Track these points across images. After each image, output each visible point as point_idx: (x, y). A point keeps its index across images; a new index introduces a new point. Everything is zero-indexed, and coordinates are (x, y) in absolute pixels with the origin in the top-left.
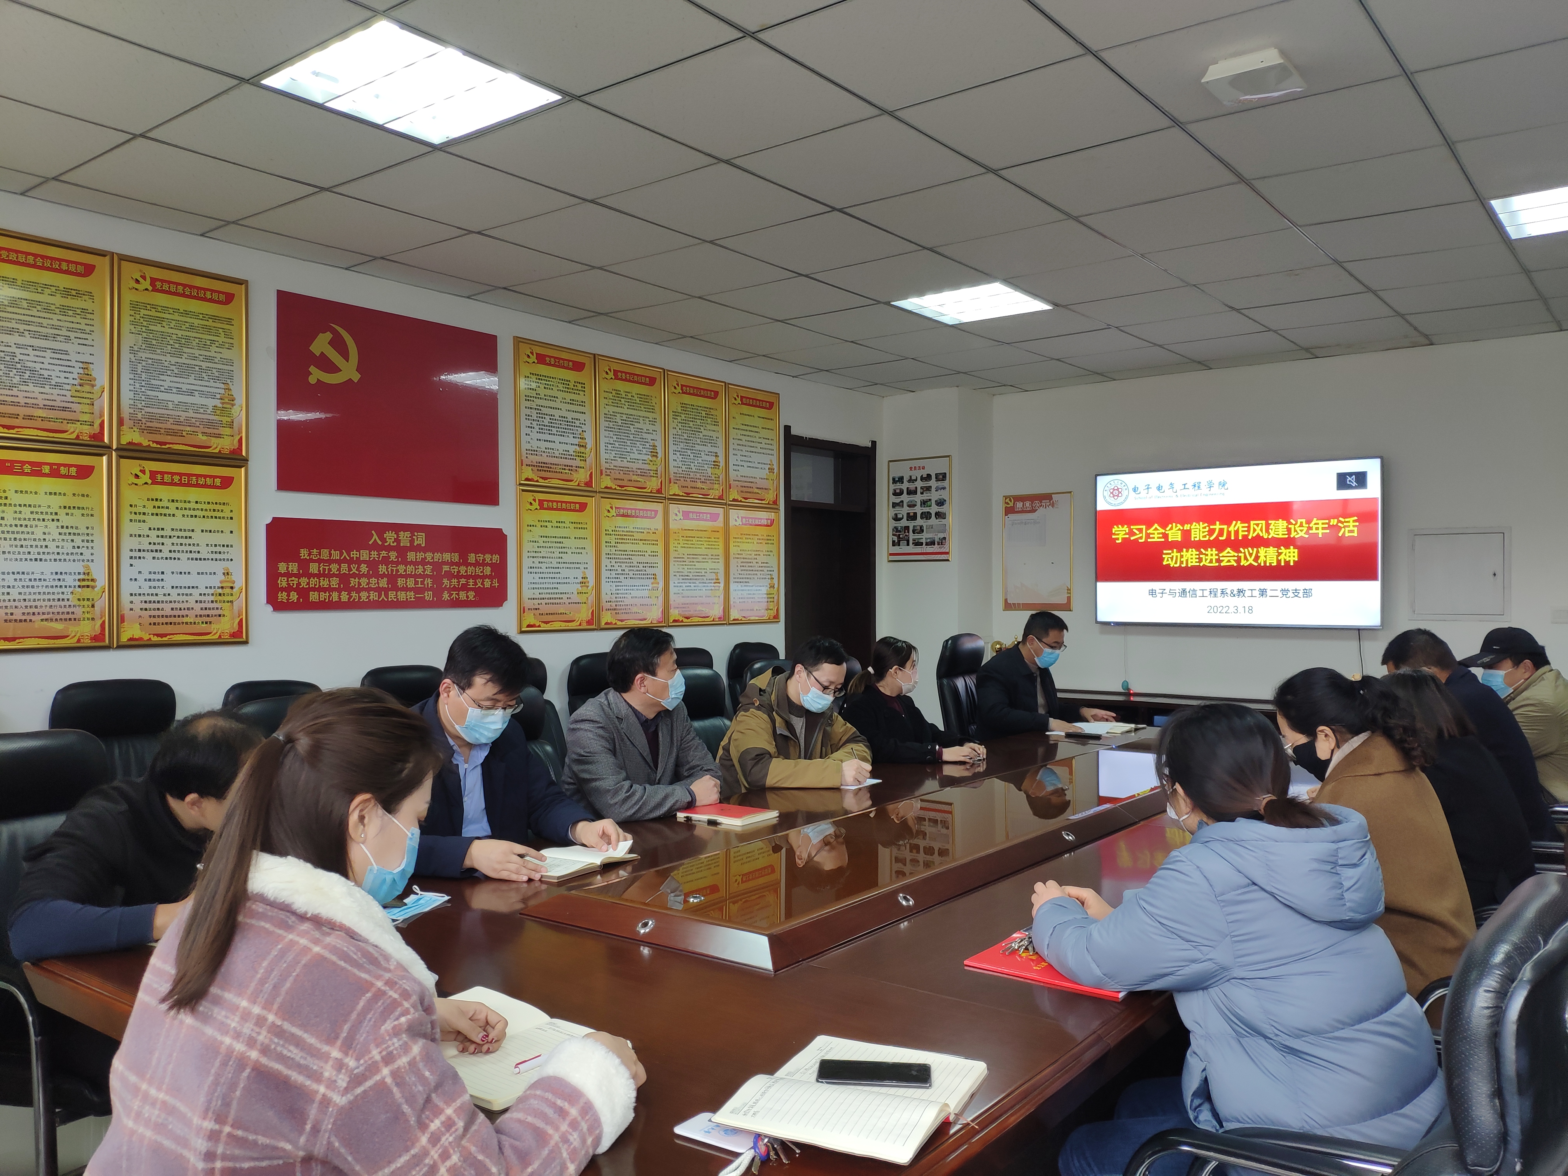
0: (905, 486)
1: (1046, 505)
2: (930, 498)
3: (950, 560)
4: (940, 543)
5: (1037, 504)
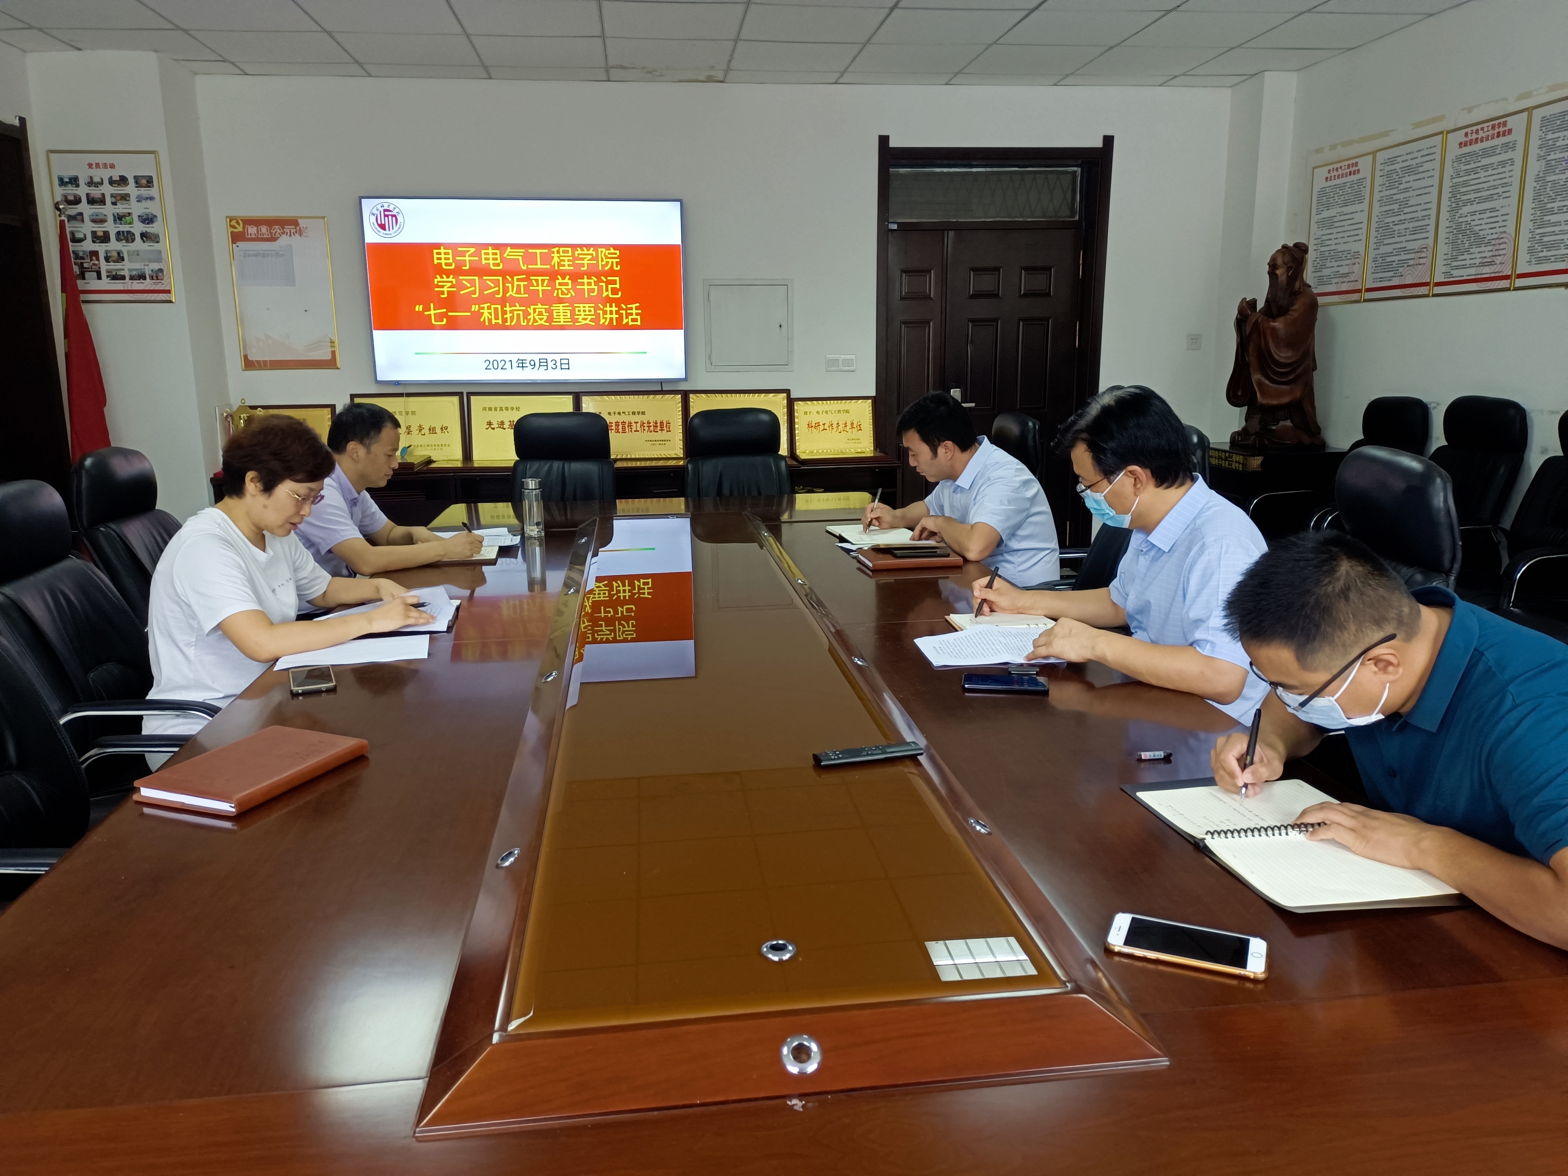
0: (82, 191)
1: (290, 231)
2: (129, 211)
3: (174, 301)
4: (155, 278)
5: (277, 229)
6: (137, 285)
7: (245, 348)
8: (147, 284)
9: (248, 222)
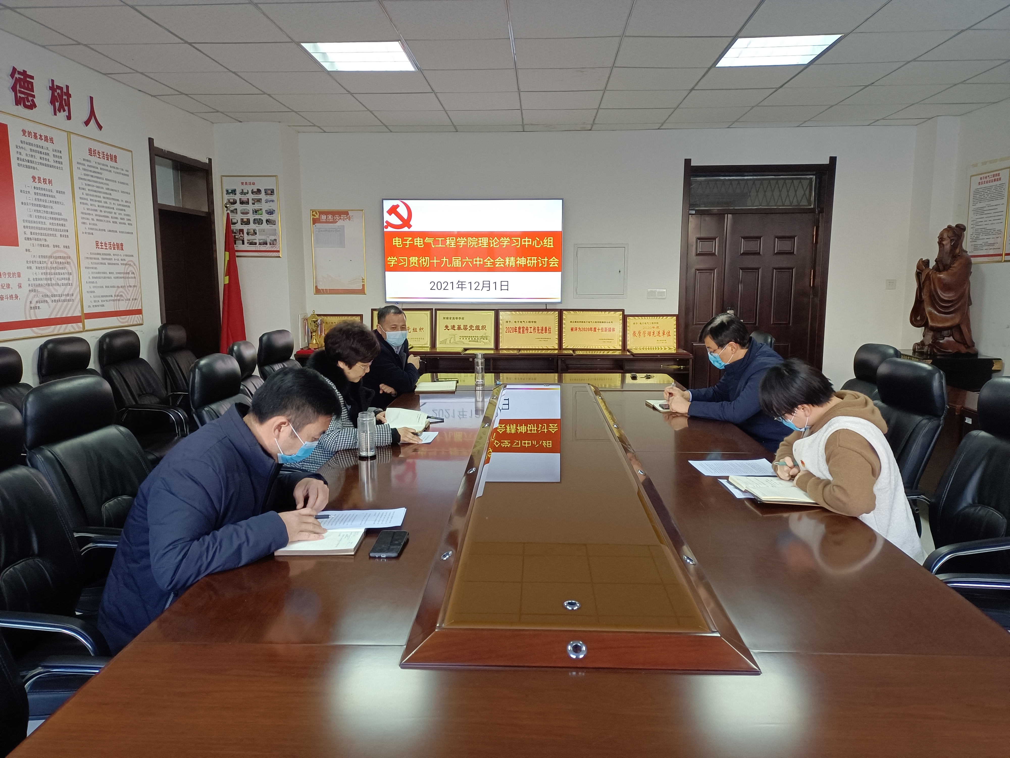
0: (238, 197)
1: (344, 218)
2: (261, 208)
3: (281, 257)
4: (272, 244)
5: (337, 217)
6: (263, 248)
7: (316, 282)
8: (268, 248)
9: (321, 213)
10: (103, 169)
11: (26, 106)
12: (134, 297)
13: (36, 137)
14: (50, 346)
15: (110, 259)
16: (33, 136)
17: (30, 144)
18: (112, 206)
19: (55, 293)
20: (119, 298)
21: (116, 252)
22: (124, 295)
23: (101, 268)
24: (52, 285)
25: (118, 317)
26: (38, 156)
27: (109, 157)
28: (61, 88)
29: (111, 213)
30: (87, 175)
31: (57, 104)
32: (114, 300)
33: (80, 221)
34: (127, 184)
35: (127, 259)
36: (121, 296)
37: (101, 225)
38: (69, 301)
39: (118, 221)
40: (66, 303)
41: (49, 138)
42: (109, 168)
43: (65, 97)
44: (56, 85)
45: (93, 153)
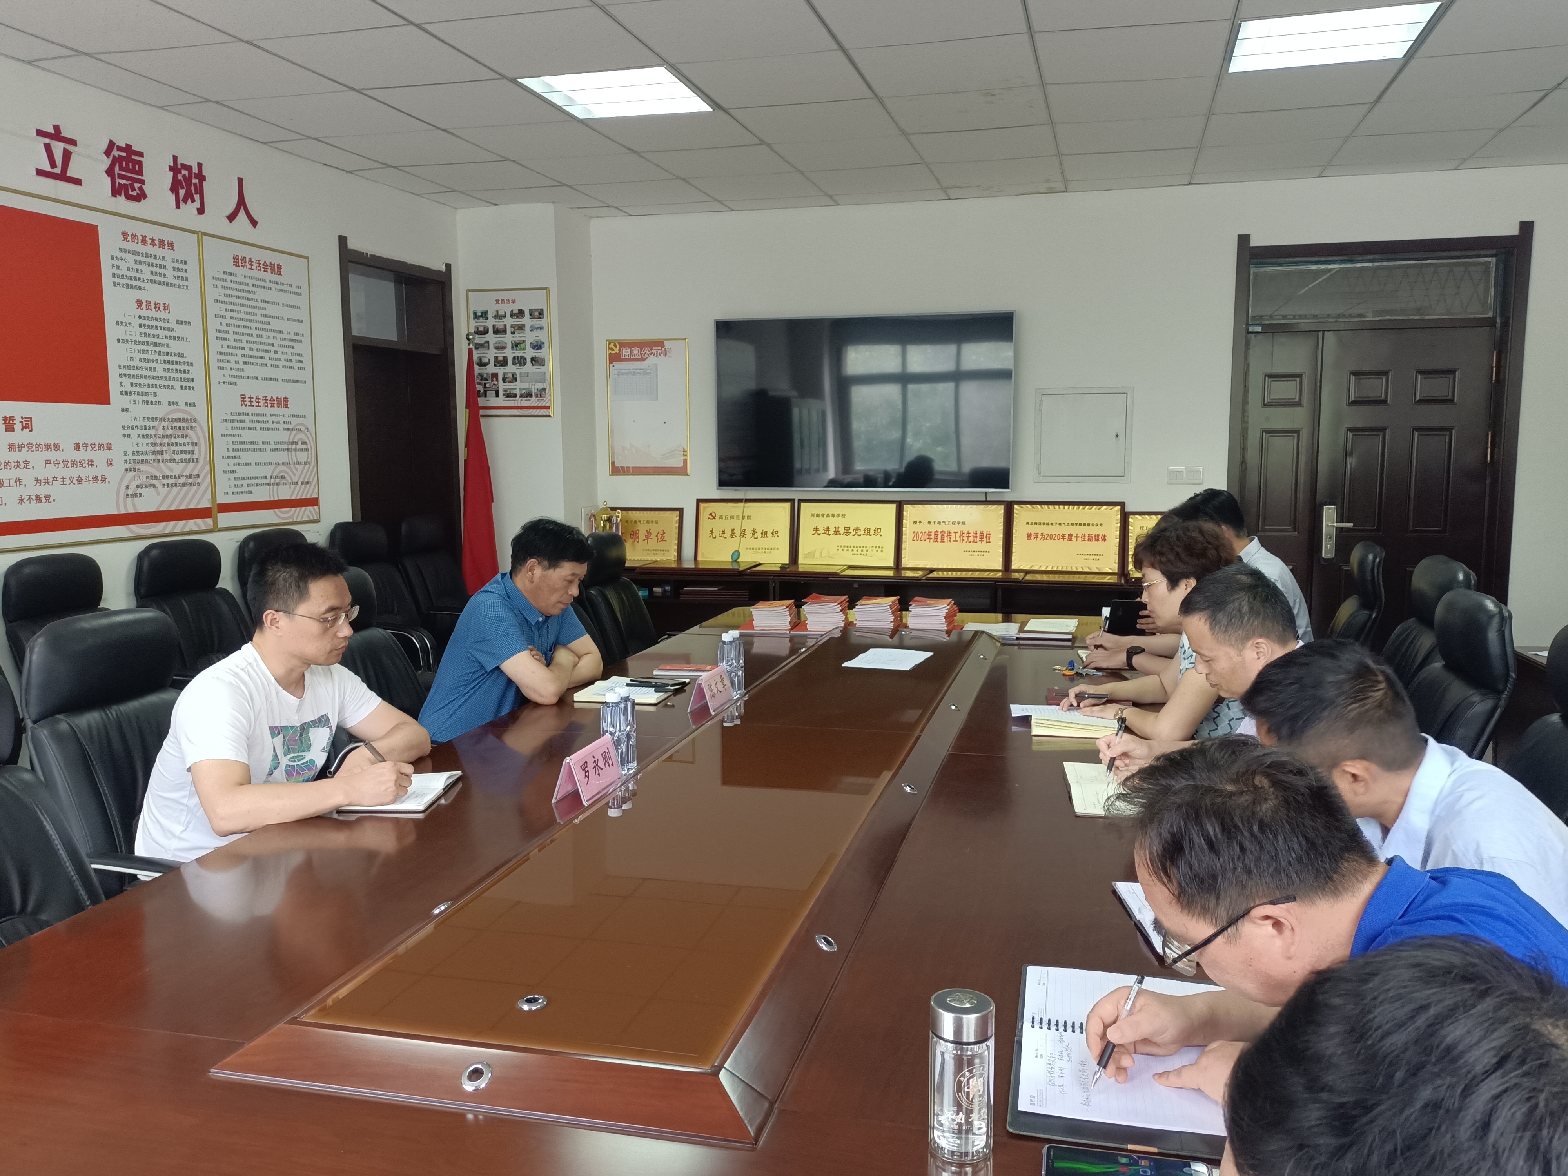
0: (490, 323)
1: (657, 353)
2: (524, 339)
3: (551, 416)
4: (539, 395)
5: (646, 350)
6: (525, 402)
7: (613, 456)
8: (533, 401)
9: (623, 344)
10: (258, 286)
11: (129, 197)
12: (304, 478)
13: (144, 242)
14: (155, 552)
15: (264, 422)
16: (140, 241)
17: (134, 253)
18: (271, 341)
19: (169, 474)
20: (277, 481)
21: (276, 410)
22: (286, 476)
23: (247, 436)
24: (164, 461)
25: (276, 510)
26: (147, 269)
27: (269, 267)
28: (189, 168)
29: (267, 351)
30: (230, 296)
31: (182, 193)
32: (269, 484)
33: (214, 364)
34: (299, 308)
35: (295, 421)
36: (283, 477)
37: (250, 371)
38: (191, 484)
39: (281, 364)
40: (185, 488)
41: (166, 243)
42: (268, 284)
43: (195, 181)
44: (181, 164)
45: (240, 261)
